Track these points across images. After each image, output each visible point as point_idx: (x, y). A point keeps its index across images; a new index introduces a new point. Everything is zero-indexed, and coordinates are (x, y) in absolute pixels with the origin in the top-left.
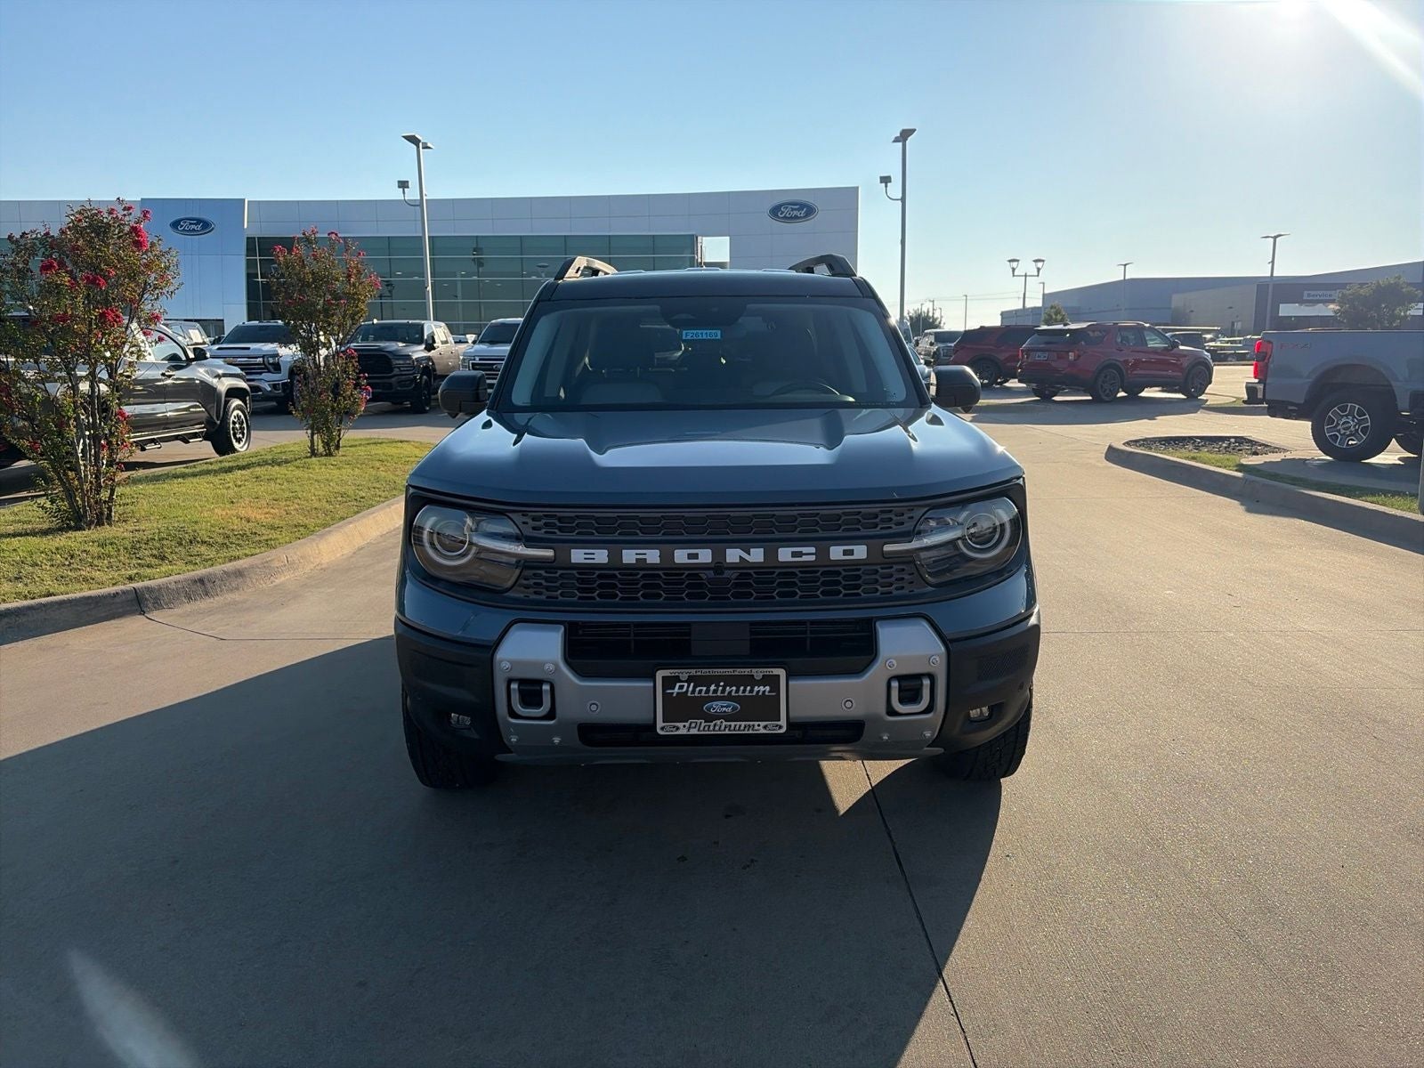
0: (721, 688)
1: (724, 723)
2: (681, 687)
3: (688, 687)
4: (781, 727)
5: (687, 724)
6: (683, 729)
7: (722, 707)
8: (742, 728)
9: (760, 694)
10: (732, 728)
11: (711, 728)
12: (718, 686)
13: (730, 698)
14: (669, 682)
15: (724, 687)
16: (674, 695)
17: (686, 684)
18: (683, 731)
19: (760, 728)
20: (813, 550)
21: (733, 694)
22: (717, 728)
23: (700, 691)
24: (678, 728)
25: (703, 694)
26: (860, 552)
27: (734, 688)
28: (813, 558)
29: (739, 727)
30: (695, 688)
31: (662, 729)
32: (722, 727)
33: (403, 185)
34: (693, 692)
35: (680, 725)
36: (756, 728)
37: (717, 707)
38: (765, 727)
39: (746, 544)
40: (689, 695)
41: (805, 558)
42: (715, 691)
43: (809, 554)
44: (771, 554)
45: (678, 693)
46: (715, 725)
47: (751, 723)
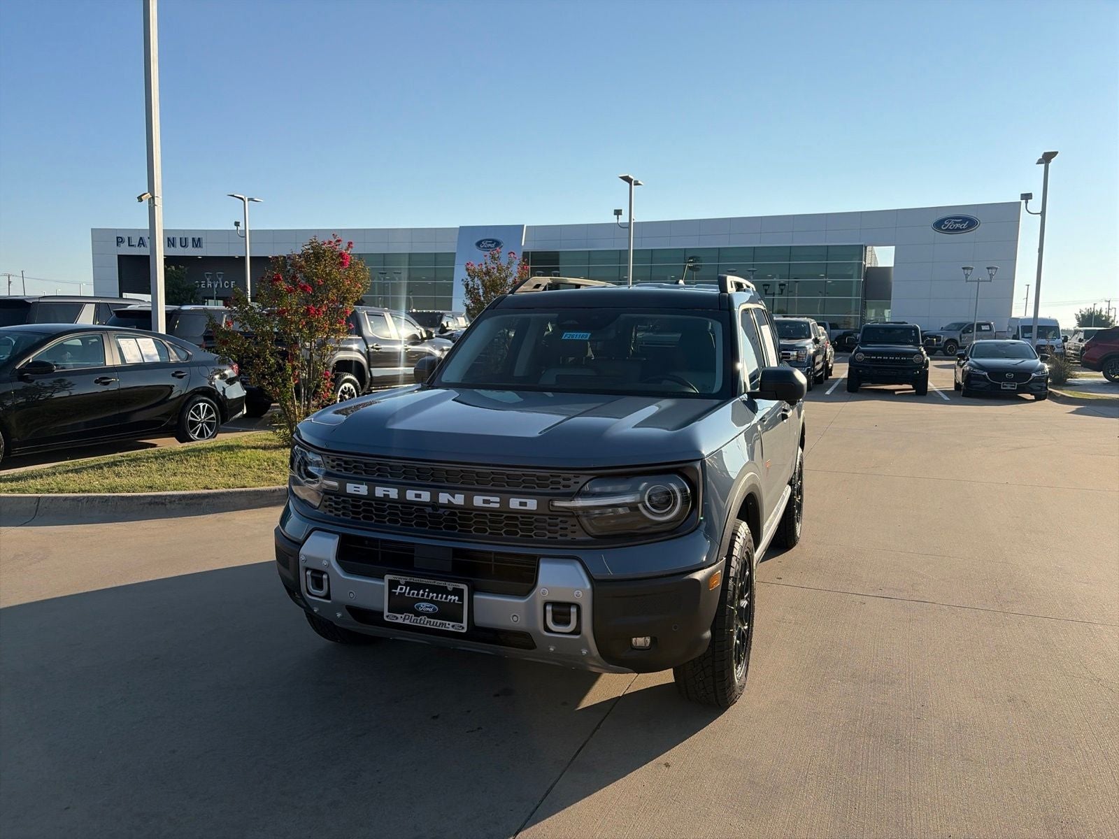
0: (426, 594)
1: (427, 619)
2: (401, 589)
3: (406, 590)
4: (463, 628)
5: (403, 616)
6: (400, 619)
7: (427, 607)
8: (438, 625)
9: (452, 601)
10: (432, 623)
11: (419, 621)
12: (424, 591)
13: (431, 601)
14: (393, 584)
15: (429, 593)
16: (397, 594)
17: (404, 587)
18: (400, 621)
19: (450, 626)
20: (498, 499)
21: (434, 598)
22: (422, 622)
23: (413, 594)
24: (397, 618)
25: (415, 596)
26: (532, 504)
27: (435, 595)
28: (498, 505)
29: (436, 624)
30: (410, 590)
31: (387, 616)
32: (424, 622)
33: (618, 213)
34: (409, 593)
35: (399, 616)
36: (447, 625)
37: (423, 606)
38: (453, 626)
39: (453, 491)
40: (406, 595)
41: (492, 505)
42: (423, 595)
43: (495, 502)
44: (469, 500)
45: (399, 593)
46: (421, 620)
47: (444, 622)
